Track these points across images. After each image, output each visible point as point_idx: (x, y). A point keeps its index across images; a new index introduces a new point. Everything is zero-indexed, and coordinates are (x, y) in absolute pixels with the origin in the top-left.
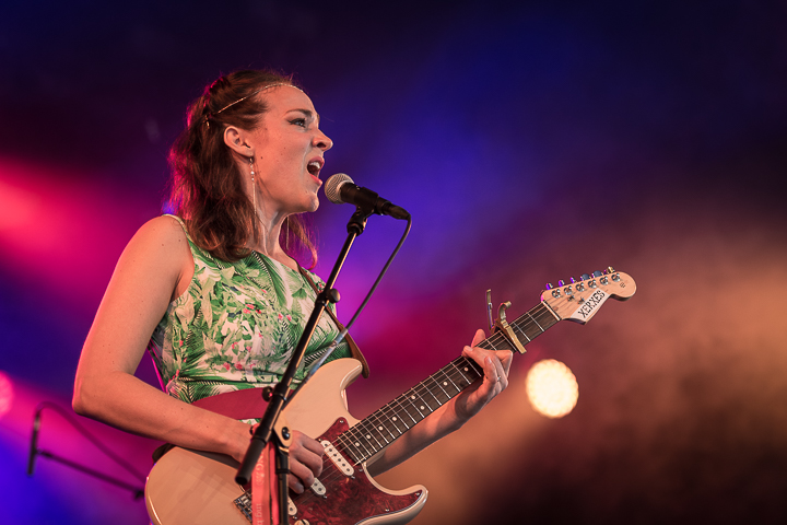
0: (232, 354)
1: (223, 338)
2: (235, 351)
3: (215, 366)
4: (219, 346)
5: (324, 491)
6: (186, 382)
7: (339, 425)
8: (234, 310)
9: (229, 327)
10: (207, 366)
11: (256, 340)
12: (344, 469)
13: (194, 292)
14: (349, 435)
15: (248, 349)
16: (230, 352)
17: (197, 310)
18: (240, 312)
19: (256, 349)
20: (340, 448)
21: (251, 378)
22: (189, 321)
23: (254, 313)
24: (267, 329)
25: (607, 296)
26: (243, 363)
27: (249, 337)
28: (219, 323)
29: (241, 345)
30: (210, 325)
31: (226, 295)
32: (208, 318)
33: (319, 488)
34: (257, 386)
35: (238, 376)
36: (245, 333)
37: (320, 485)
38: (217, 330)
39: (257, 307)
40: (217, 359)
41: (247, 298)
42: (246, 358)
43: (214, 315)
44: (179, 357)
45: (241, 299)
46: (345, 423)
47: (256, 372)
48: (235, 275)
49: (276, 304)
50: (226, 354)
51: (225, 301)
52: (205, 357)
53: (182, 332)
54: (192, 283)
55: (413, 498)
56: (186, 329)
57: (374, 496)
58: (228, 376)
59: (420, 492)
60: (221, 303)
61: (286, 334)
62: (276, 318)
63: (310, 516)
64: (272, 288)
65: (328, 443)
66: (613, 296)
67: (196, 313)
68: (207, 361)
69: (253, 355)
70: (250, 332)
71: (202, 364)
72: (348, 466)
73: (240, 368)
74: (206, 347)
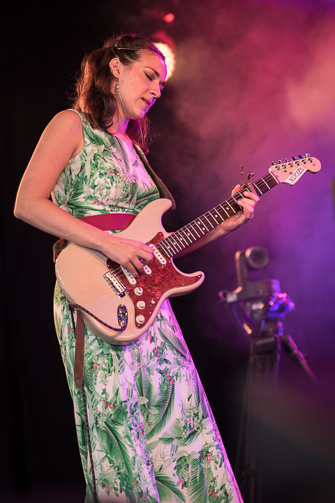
0: (99, 196)
1: (95, 186)
2: (101, 195)
3: (88, 201)
4: (92, 190)
5: (150, 272)
6: (71, 208)
7: (159, 236)
8: (103, 172)
9: (99, 181)
10: (84, 200)
11: (113, 190)
12: (161, 261)
13: (82, 157)
14: (164, 241)
15: (108, 194)
16: (97, 195)
17: (82, 168)
18: (106, 173)
19: (112, 196)
20: (159, 249)
21: (108, 208)
22: (76, 173)
23: (113, 175)
24: (120, 184)
25: (305, 170)
26: (104, 201)
27: (109, 188)
28: (94, 177)
29: (105, 191)
30: (88, 178)
31: (99, 162)
32: (88, 173)
33: (148, 271)
34: (111, 213)
35: (101, 207)
36: (108, 185)
37: (149, 269)
38: (92, 181)
39: (116, 172)
40: (90, 197)
41: (111, 165)
42: (106, 199)
43: (91, 173)
44: (68, 194)
45: (108, 165)
46: (162, 235)
47: (110, 206)
48: (104, 150)
49: (125, 170)
50: (95, 195)
51: (99, 165)
52: (83, 195)
53: (72, 180)
54: (82, 152)
55: (197, 278)
56: (74, 178)
57: (177, 277)
58: (95, 207)
59: (201, 275)
60: (96, 166)
61: (129, 188)
62: (125, 178)
63: (143, 285)
64: (123, 160)
65: (153, 245)
66: (308, 171)
67: (81, 169)
68: (84, 198)
69: (110, 198)
70: (110, 185)
71: (81, 199)
72: (164, 259)
73: (102, 203)
74: (84, 190)
